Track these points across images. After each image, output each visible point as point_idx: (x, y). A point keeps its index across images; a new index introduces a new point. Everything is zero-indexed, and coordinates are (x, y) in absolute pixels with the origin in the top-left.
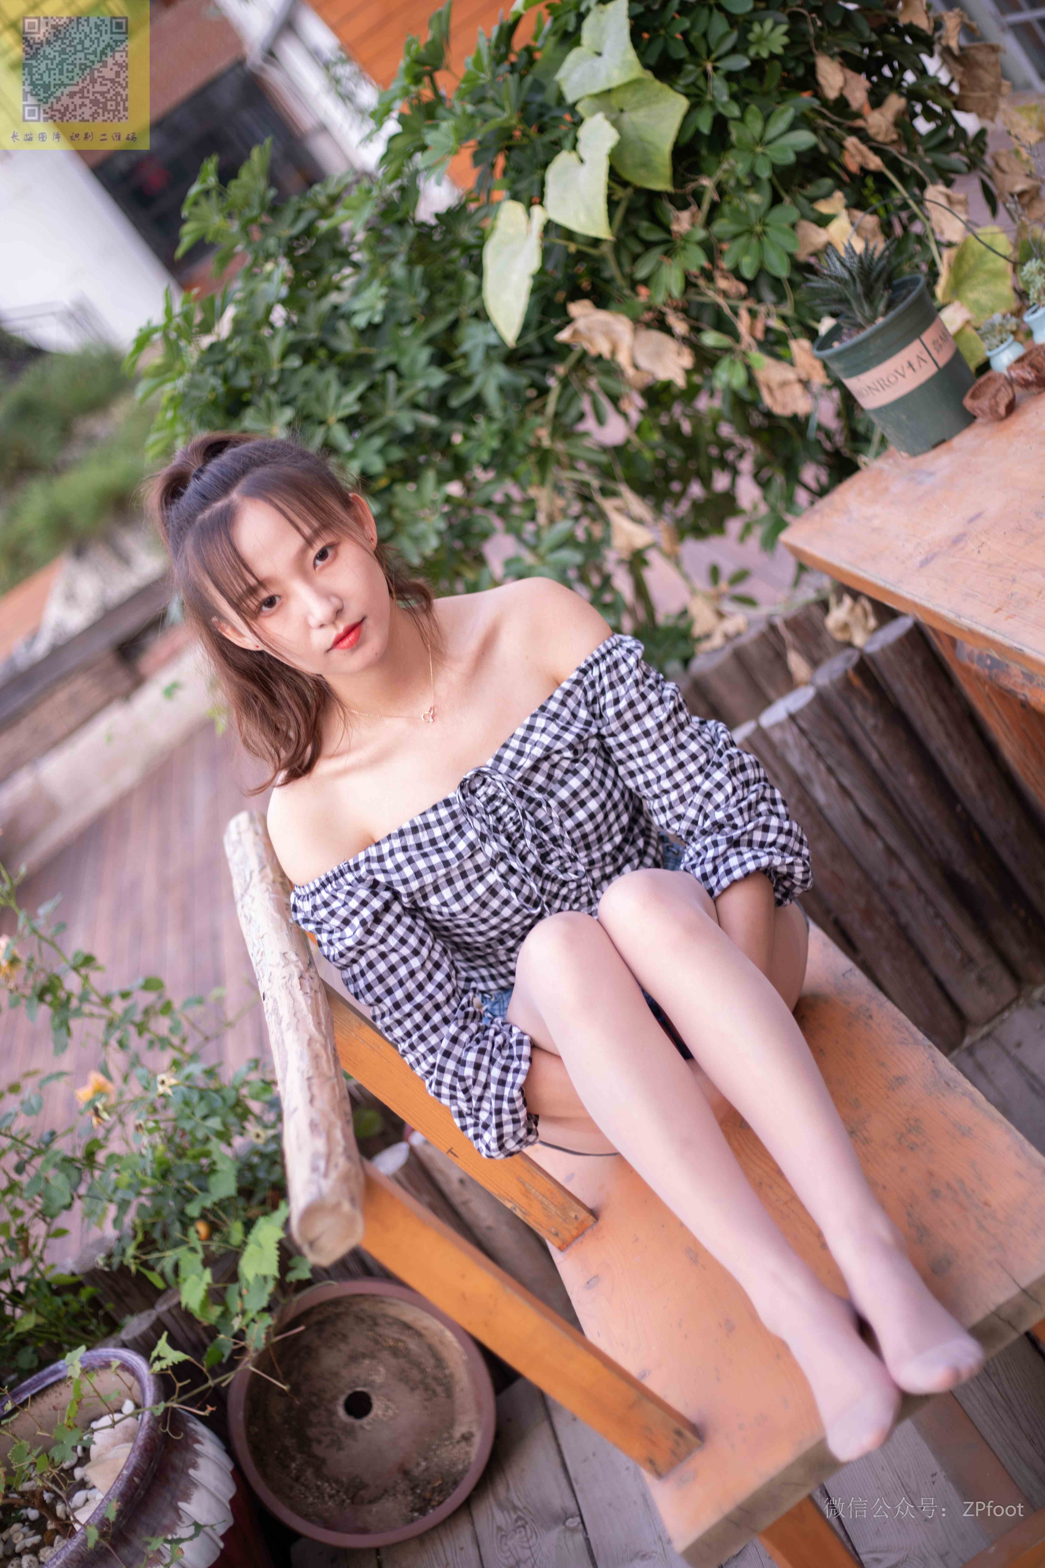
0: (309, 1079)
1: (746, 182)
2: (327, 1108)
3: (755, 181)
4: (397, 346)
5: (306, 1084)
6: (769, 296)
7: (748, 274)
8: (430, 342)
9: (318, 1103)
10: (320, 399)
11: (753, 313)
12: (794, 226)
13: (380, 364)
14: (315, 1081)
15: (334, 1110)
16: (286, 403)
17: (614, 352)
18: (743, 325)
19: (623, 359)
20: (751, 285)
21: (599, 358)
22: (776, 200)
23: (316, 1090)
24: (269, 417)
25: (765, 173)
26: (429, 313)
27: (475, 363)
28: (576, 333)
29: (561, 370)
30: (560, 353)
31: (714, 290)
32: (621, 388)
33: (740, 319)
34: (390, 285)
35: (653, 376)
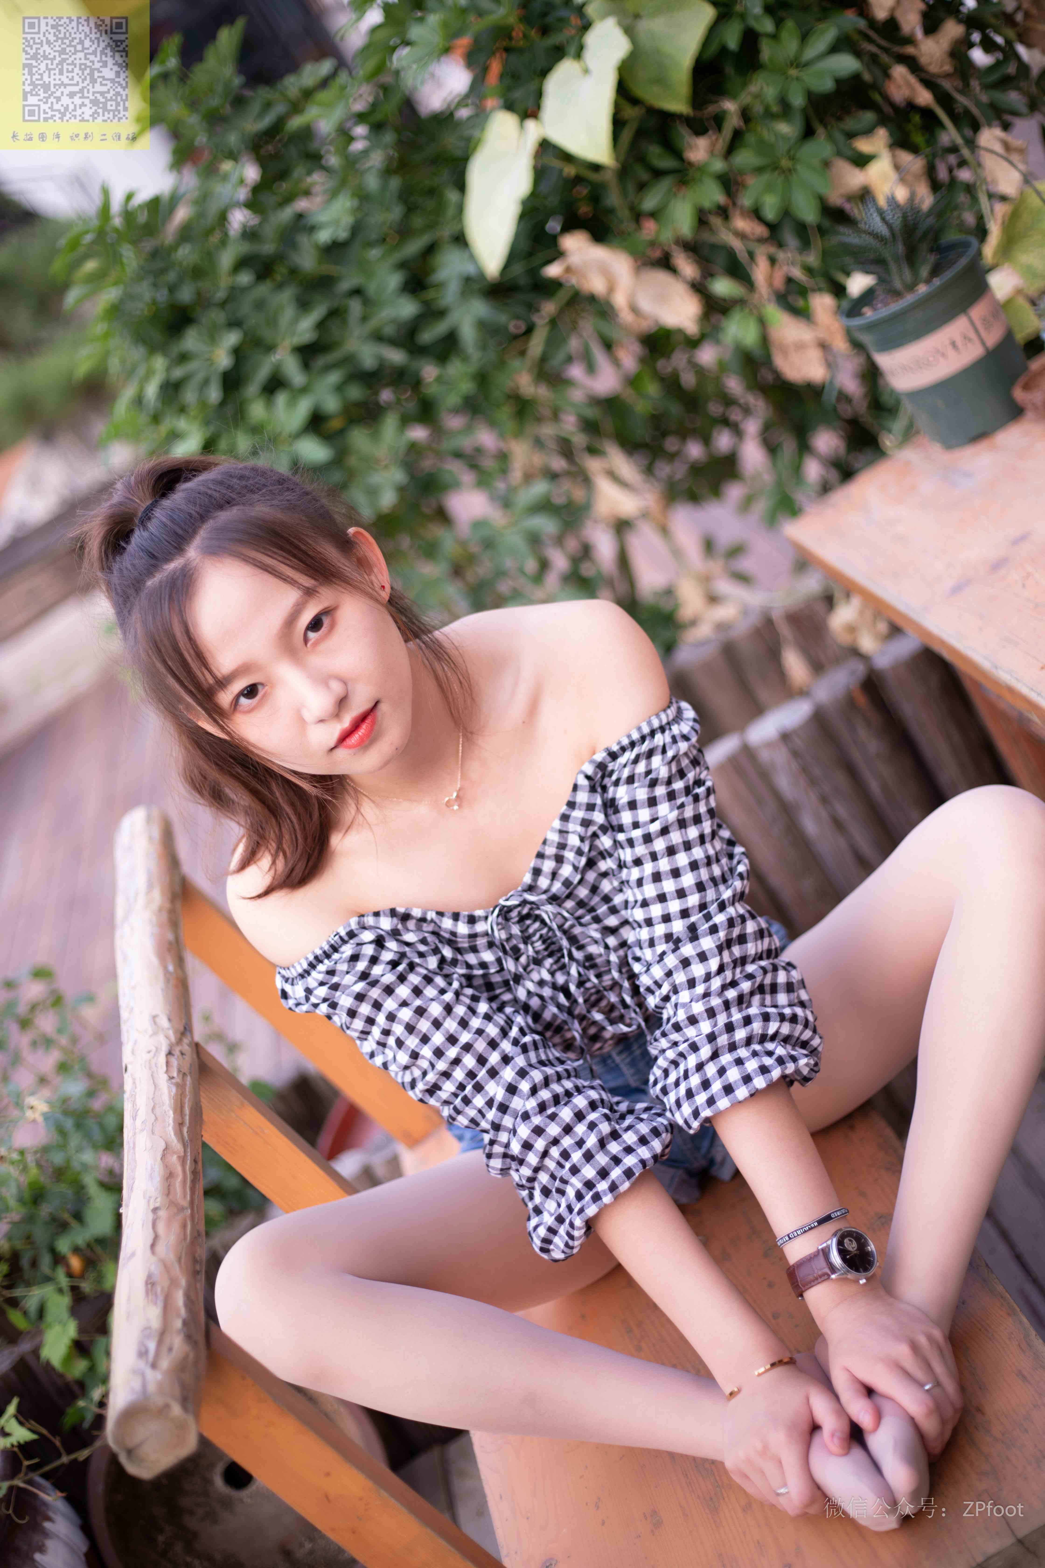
0: (155, 1210)
1: (775, 109)
2: (171, 1257)
3: (785, 109)
4: (365, 267)
5: (151, 1216)
6: (792, 241)
7: (770, 214)
8: (403, 265)
9: (161, 1248)
10: (272, 322)
11: (773, 261)
12: (826, 164)
13: (345, 286)
14: (162, 1213)
15: (179, 1260)
16: (234, 323)
17: (611, 289)
18: (760, 272)
19: (620, 300)
20: (774, 228)
21: (592, 299)
22: (808, 133)
23: (161, 1228)
24: (213, 338)
25: (798, 100)
26: (404, 232)
27: (450, 295)
28: (568, 270)
29: (549, 308)
30: (552, 287)
31: (729, 230)
32: (615, 334)
33: (757, 265)
34: (363, 197)
35: (656, 322)
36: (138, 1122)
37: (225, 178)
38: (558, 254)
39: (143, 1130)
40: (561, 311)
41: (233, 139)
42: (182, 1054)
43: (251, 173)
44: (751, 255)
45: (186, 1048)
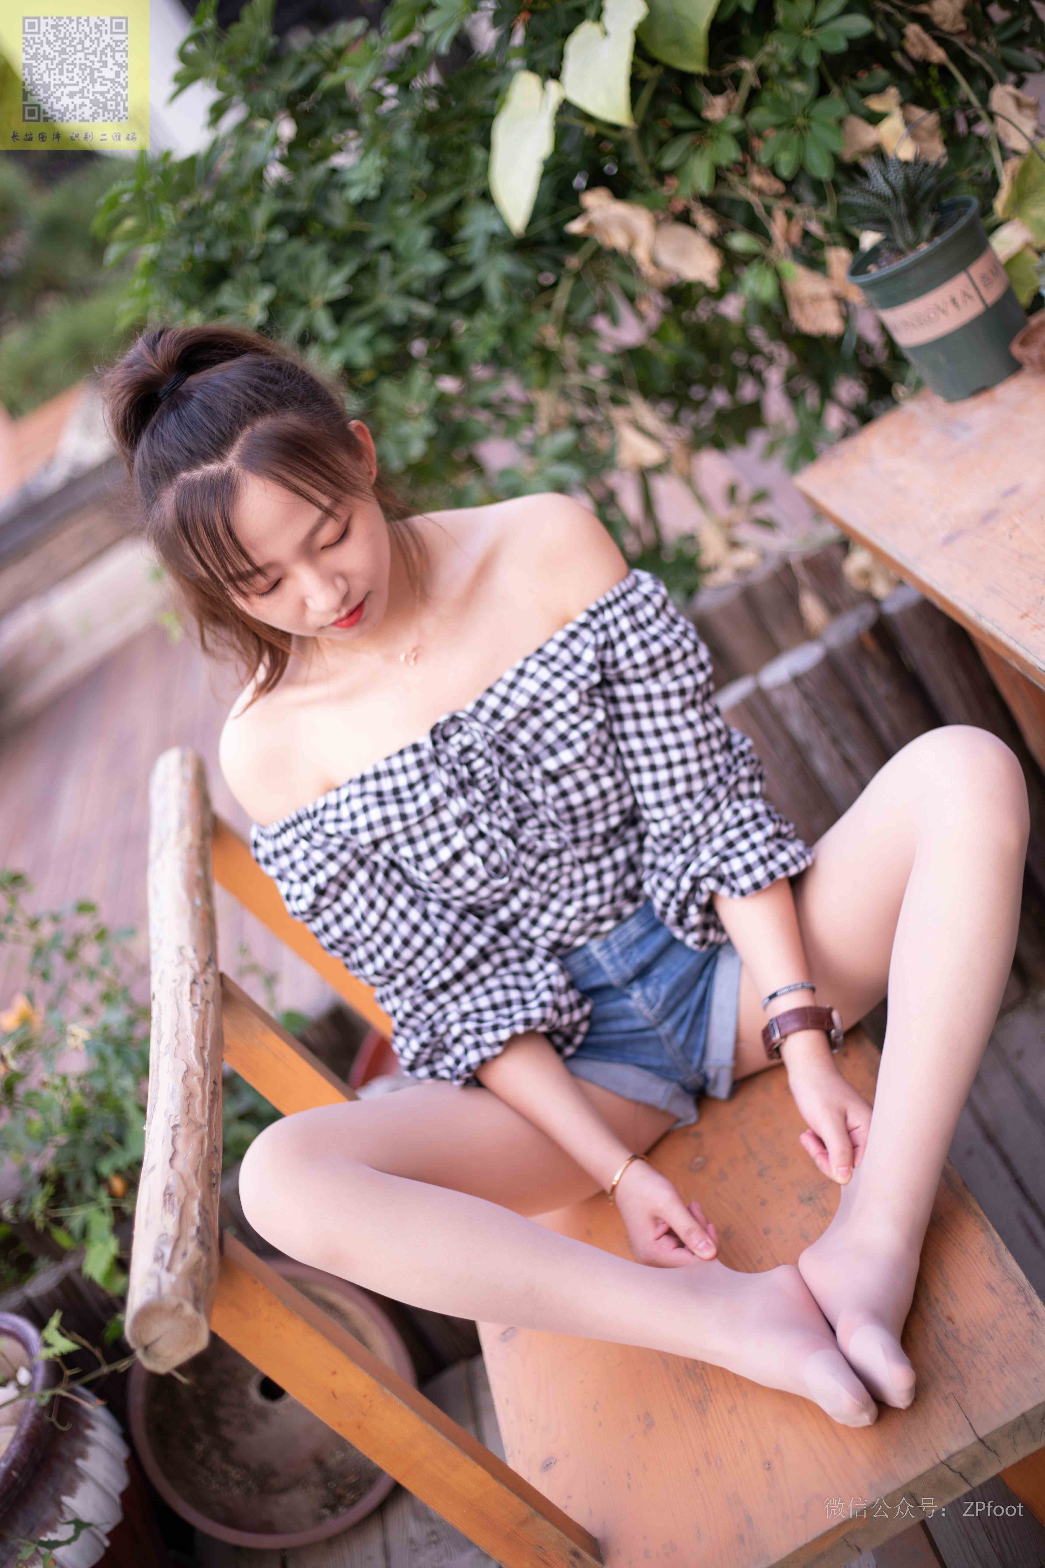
1: (790, 68)
3: (800, 69)
4: (394, 224)
6: (808, 198)
7: (786, 173)
8: (432, 221)
10: (304, 278)
11: (789, 215)
12: (841, 122)
13: (375, 241)
16: (267, 279)
17: (632, 243)
18: (777, 227)
19: (641, 254)
20: (789, 184)
21: (614, 253)
22: (823, 91)
24: (247, 294)
25: (812, 60)
26: (431, 189)
27: (476, 251)
28: (590, 225)
29: (573, 262)
30: (574, 243)
31: (747, 187)
32: (637, 287)
33: (774, 220)
34: (393, 155)
35: (678, 276)
36: (162, 1047)
37: (260, 136)
38: (579, 212)
39: (166, 1054)
40: (585, 265)
41: (268, 98)
42: (206, 982)
43: (287, 129)
44: (769, 210)
45: (210, 977)
